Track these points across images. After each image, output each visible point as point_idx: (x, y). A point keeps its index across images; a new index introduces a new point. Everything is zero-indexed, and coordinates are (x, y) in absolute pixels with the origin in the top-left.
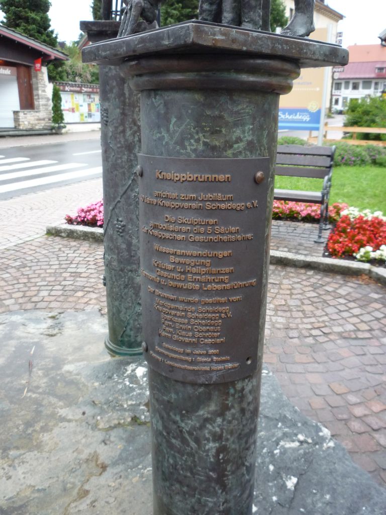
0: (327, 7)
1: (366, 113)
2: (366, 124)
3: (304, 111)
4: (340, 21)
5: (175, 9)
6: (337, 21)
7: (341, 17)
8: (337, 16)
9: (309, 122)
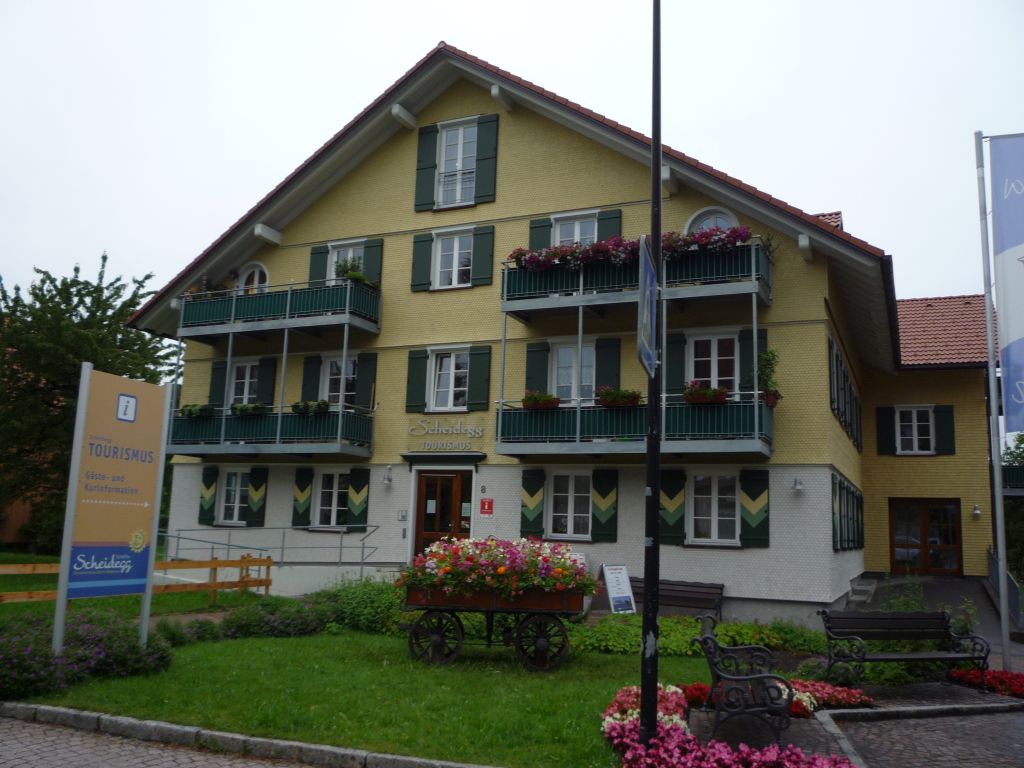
3: (122, 550)
9: (131, 575)
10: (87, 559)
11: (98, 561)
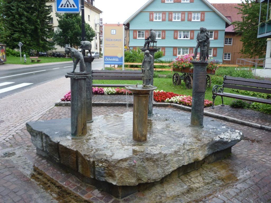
0: (94, 7)
1: (130, 57)
2: (131, 61)
3: (116, 57)
4: (101, 14)
5: (22, 4)
6: (99, 14)
7: (101, 12)
8: (99, 12)
9: (118, 61)
10: (108, 58)
11: (110, 59)
